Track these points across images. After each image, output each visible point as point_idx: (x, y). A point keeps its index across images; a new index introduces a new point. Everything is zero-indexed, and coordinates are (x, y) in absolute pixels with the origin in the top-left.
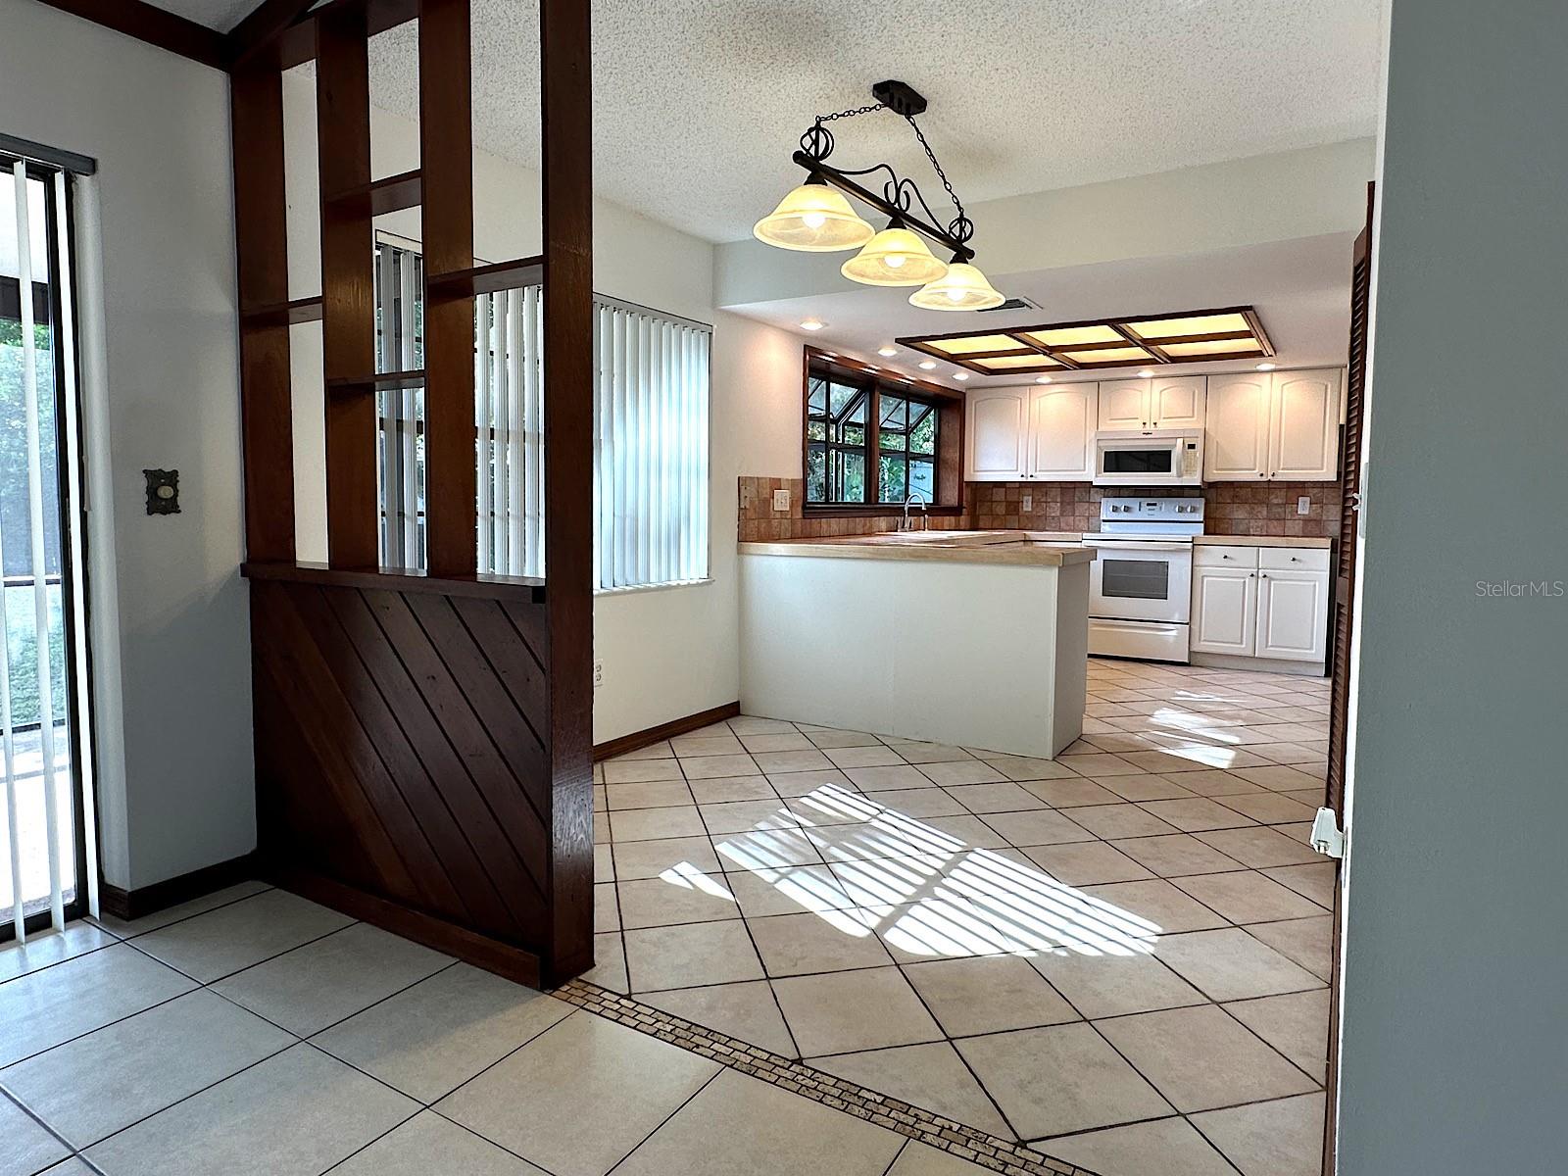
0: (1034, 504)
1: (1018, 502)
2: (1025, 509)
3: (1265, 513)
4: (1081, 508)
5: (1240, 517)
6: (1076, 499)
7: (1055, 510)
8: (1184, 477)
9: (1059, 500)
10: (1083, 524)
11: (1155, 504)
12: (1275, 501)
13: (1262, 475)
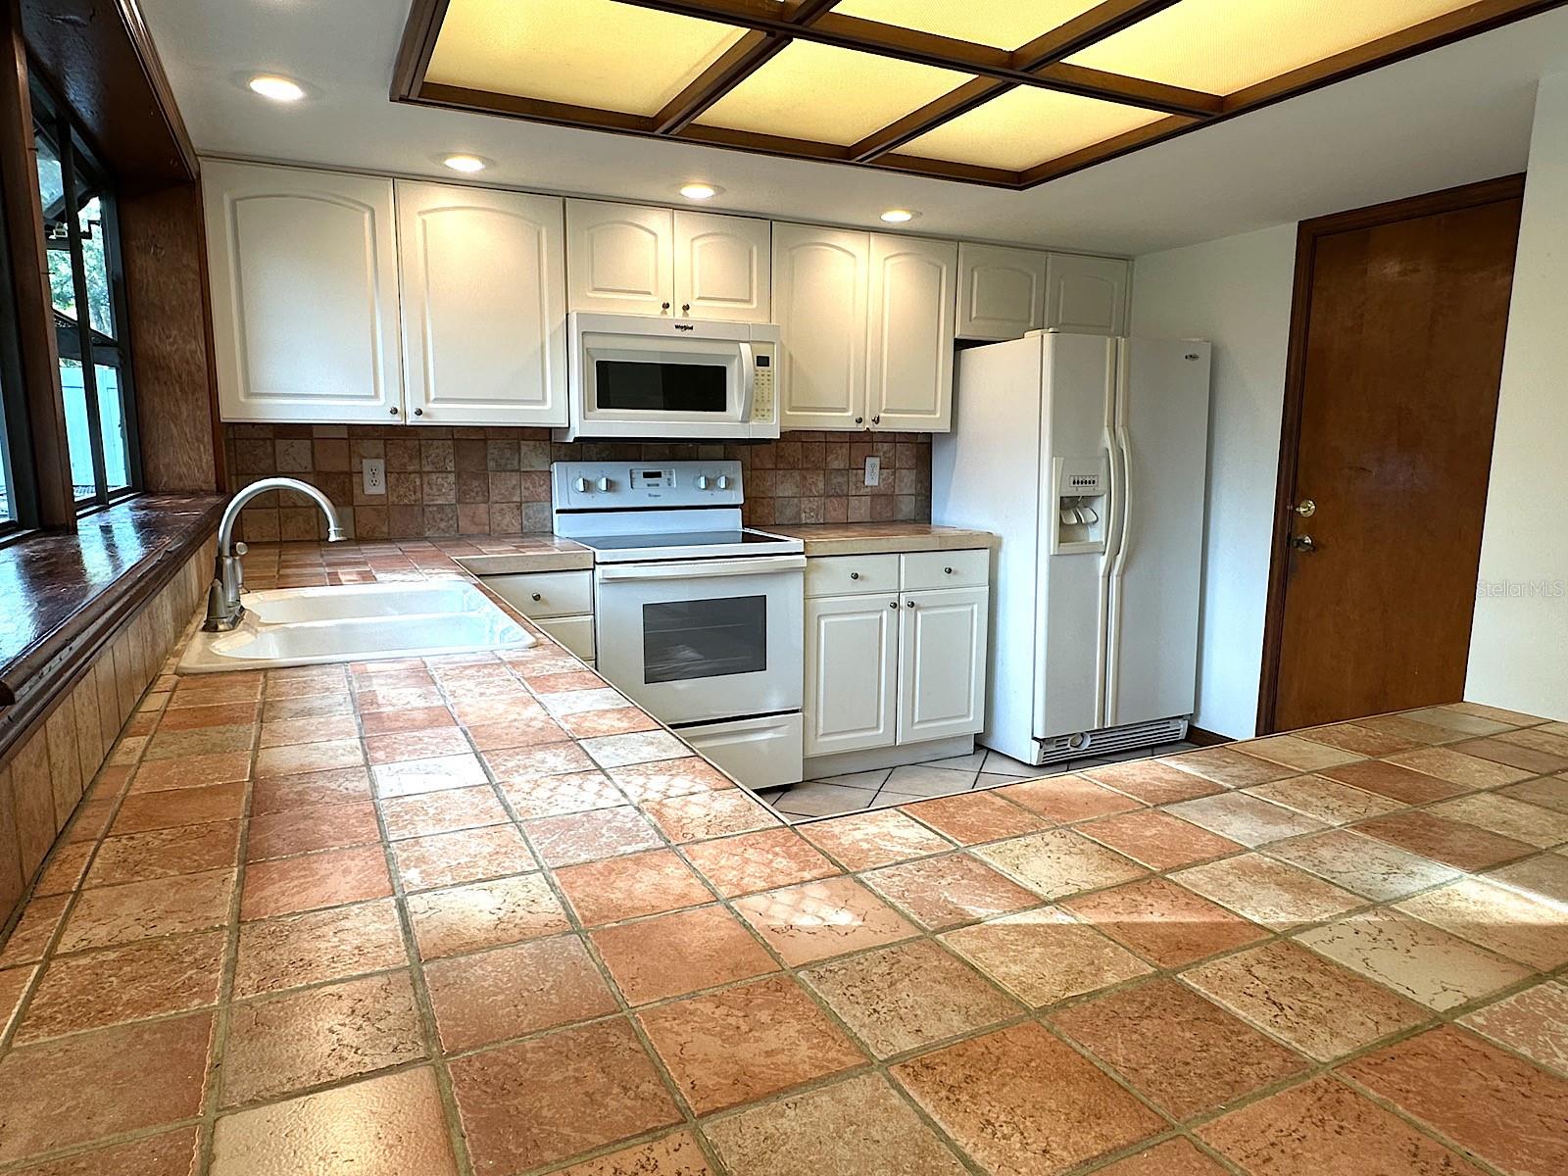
0: (392, 478)
1: (350, 474)
2: (370, 490)
3: (821, 485)
4: (503, 485)
5: (786, 494)
6: (491, 464)
7: (443, 490)
8: (752, 423)
9: (451, 467)
10: (508, 521)
11: (658, 475)
12: (835, 465)
13: (859, 421)
